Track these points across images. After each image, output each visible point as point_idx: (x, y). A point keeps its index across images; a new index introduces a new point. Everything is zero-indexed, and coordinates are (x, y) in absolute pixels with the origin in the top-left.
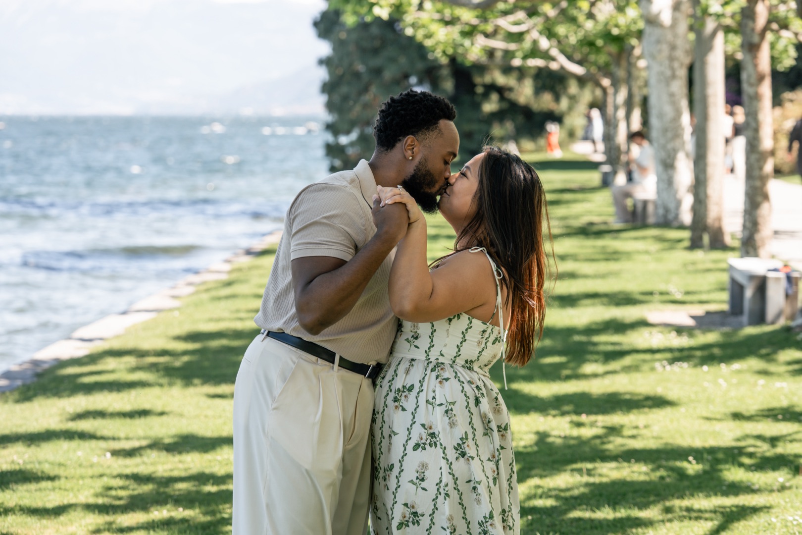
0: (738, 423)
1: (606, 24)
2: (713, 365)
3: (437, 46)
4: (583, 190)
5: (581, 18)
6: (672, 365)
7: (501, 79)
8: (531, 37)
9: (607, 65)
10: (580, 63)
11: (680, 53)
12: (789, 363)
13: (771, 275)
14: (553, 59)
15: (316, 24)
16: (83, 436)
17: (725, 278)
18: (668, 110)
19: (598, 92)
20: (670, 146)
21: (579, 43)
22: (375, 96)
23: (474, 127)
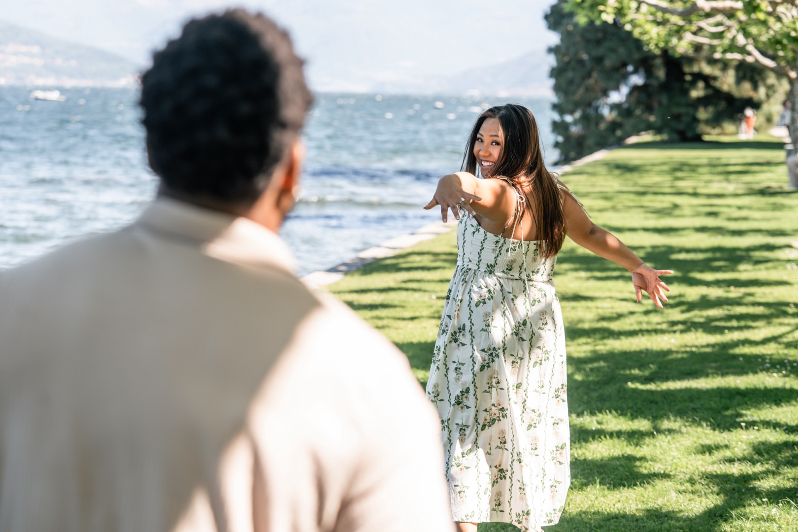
1: (789, 28)
3: (651, 41)
4: (768, 164)
7: (707, 69)
8: (730, 35)
9: (794, 60)
10: (773, 58)
14: (749, 54)
15: (546, 17)
21: (769, 41)
22: (596, 82)
23: (682, 110)
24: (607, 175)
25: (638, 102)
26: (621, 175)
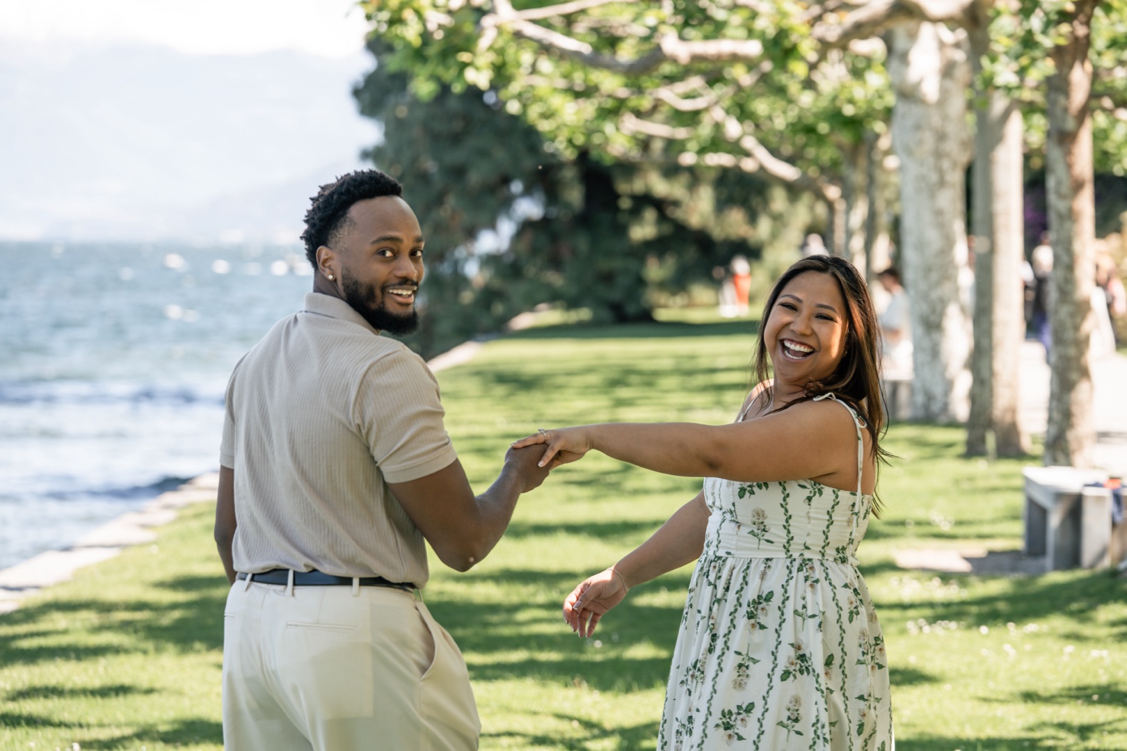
0: (1030, 705)
1: (835, 98)
2: (996, 625)
3: (558, 132)
5: (794, 88)
6: (934, 625)
7: (660, 186)
8: (712, 118)
9: (835, 164)
10: (791, 160)
11: (952, 146)
12: (1114, 624)
13: (1090, 492)
14: (748, 154)
15: (357, 93)
16: (32, 722)
17: (1019, 501)
18: (933, 237)
19: (821, 209)
20: (935, 295)
21: (790, 128)
22: (454, 213)
23: (616, 264)
24: (480, 397)
25: (534, 251)
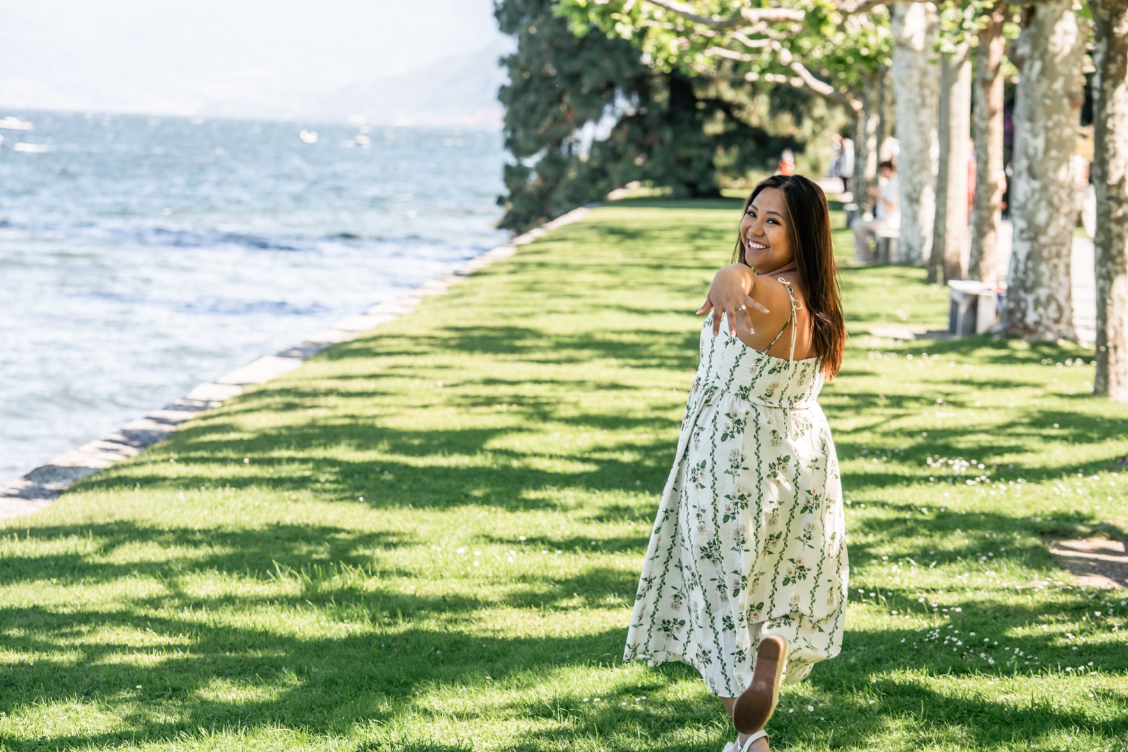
1: (857, 42)
5: (830, 31)
7: (729, 94)
8: (771, 47)
9: (859, 84)
10: (828, 81)
11: (930, 81)
13: (985, 294)
14: (796, 75)
15: (498, 14)
18: (916, 141)
20: (916, 180)
21: (827, 58)
22: (569, 109)
23: (693, 152)
25: (630, 141)
26: (620, 242)
